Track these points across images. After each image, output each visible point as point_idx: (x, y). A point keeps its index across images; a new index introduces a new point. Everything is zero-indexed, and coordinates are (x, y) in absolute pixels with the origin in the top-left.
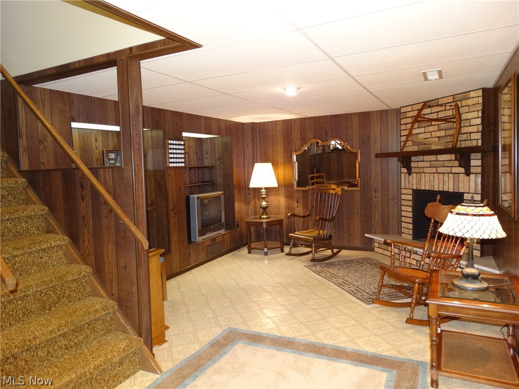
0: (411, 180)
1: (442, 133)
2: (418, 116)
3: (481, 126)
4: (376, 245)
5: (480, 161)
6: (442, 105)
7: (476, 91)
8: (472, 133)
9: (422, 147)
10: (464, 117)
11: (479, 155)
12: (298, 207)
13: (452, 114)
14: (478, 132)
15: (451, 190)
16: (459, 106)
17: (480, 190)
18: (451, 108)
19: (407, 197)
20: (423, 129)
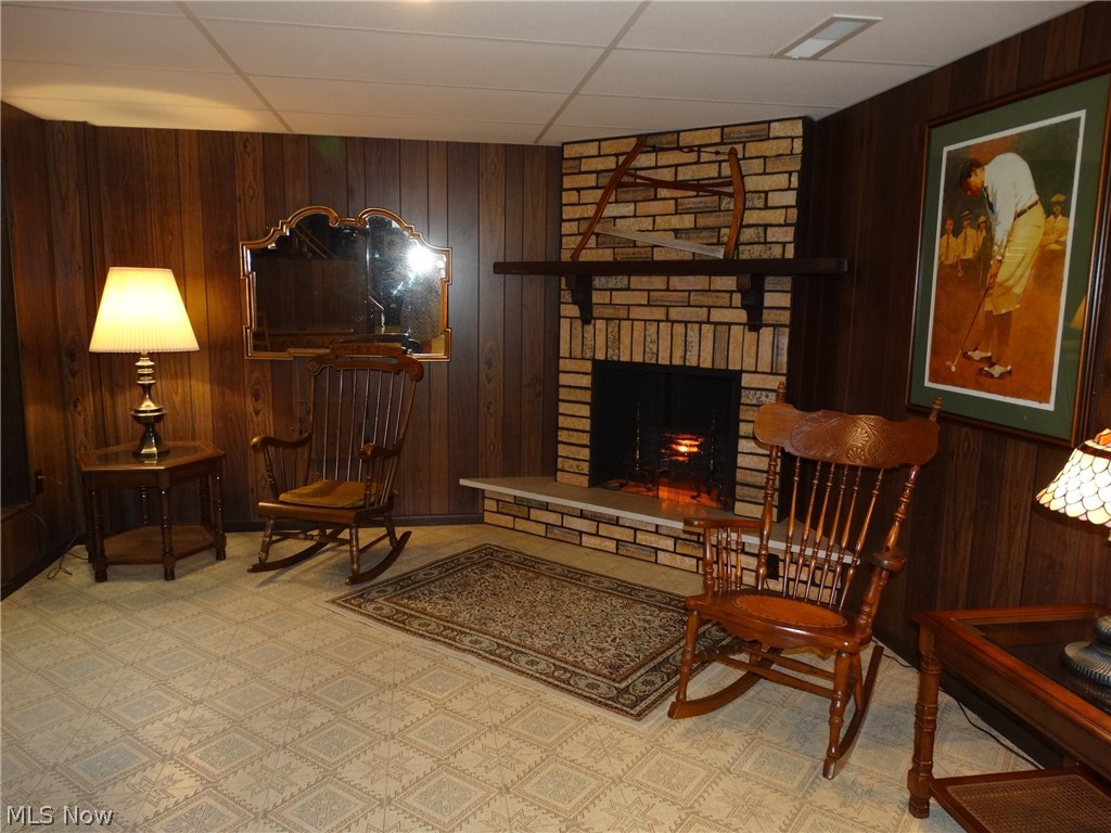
0: (589, 336)
1: (687, 221)
2: (622, 170)
3: (795, 210)
4: (490, 505)
5: (789, 295)
6: (691, 149)
7: (787, 123)
8: (772, 225)
9: (624, 254)
10: (751, 183)
11: (787, 282)
12: (257, 413)
13: (716, 175)
14: (786, 225)
15: (706, 363)
16: (740, 156)
17: (785, 366)
18: (714, 158)
19: (576, 378)
20: (632, 206)
